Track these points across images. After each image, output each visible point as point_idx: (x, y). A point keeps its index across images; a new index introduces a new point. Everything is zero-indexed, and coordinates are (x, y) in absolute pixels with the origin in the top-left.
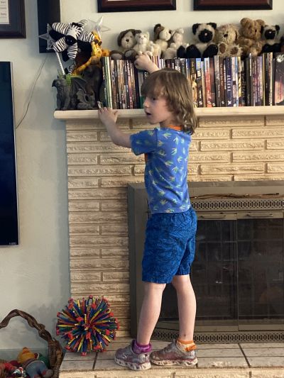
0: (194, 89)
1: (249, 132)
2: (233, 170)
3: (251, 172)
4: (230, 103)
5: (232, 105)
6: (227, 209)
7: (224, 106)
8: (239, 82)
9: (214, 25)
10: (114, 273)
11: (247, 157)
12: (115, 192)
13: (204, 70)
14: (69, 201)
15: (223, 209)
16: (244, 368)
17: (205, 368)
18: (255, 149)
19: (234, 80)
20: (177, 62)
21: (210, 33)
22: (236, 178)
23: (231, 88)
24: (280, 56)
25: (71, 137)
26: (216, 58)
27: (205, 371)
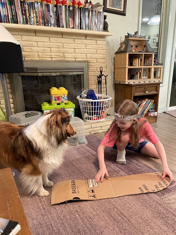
0: (34, 17)
2: (52, 56)
3: (58, 57)
4: (50, 25)
6: (52, 71)
13: (38, 8)
18: (59, 47)
19: (51, 15)
20: (26, 3)
22: (53, 59)
23: (50, 19)
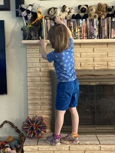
0: (78, 32)
1: (101, 49)
2: (94, 65)
3: (102, 66)
4: (93, 37)
5: (94, 38)
6: (92, 81)
7: (91, 39)
8: (97, 29)
9: (87, 6)
10: (46, 106)
11: (100, 60)
12: (46, 73)
13: (83, 24)
14: (27, 77)
15: (90, 81)
16: (98, 145)
17: (82, 145)
18: (103, 56)
19: (95, 28)
20: (72, 21)
21: (85, 9)
22: (95, 68)
23: (94, 32)
24: (114, 18)
25: (29, 51)
26: (88, 19)
27: (82, 146)
